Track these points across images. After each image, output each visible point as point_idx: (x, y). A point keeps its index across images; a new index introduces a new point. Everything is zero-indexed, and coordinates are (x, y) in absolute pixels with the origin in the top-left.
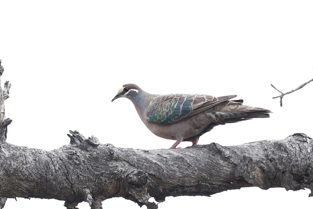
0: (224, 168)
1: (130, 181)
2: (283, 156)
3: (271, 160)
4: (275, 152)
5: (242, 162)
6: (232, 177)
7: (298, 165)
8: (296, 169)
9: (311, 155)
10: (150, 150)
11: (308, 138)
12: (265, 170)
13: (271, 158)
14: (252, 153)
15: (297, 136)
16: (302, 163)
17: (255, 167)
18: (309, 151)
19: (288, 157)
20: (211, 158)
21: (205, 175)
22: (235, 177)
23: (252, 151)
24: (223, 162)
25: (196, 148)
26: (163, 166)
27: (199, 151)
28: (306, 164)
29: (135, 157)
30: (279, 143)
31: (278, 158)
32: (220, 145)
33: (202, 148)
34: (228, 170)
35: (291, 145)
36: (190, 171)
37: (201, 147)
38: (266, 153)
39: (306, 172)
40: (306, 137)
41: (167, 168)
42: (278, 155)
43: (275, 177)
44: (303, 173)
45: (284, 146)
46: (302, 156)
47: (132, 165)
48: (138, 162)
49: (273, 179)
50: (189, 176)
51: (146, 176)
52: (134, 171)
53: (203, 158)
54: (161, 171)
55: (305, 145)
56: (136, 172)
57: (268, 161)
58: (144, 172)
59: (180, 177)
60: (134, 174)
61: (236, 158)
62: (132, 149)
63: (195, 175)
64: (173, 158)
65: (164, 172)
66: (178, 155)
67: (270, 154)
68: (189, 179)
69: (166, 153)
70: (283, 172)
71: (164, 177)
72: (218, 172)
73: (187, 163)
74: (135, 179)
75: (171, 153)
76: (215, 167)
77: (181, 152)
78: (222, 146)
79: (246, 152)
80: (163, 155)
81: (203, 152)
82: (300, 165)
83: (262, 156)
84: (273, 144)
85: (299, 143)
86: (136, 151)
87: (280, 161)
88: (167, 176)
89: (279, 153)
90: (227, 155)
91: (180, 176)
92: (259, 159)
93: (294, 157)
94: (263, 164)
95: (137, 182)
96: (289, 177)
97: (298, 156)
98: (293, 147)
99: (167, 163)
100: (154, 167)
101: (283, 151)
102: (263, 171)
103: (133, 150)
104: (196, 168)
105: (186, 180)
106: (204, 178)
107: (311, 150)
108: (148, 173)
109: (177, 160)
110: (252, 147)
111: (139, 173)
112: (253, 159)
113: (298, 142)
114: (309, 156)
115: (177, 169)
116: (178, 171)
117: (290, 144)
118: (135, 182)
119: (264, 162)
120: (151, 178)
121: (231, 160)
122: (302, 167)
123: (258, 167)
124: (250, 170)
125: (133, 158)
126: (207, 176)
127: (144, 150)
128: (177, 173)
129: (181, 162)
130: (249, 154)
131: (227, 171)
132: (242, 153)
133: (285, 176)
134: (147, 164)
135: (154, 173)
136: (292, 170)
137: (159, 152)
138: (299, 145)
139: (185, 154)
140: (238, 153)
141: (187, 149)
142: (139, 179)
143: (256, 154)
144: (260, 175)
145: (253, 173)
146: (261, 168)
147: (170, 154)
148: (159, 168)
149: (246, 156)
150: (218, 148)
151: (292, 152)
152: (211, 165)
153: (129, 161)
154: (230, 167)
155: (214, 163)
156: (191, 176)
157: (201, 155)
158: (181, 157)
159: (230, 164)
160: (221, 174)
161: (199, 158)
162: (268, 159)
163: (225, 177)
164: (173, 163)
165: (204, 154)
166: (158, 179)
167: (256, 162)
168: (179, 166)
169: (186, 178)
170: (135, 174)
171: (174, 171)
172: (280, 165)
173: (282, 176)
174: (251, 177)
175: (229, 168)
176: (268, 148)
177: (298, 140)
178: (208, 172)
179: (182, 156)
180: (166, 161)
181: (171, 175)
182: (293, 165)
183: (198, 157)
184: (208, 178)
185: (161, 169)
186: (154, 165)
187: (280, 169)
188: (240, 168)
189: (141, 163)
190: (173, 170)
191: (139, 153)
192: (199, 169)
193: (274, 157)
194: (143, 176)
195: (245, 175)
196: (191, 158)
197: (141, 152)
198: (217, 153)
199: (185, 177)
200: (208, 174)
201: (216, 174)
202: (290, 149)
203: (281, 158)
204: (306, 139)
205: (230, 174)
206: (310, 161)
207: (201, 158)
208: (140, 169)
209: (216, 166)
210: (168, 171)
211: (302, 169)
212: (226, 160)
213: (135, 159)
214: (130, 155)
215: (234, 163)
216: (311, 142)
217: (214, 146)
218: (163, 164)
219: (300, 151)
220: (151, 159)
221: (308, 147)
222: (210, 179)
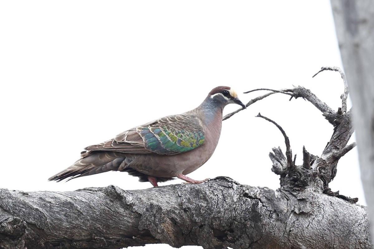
0: (125, 218)
1: (3, 230)
2: (201, 206)
3: (186, 210)
4: (191, 200)
5: (148, 211)
6: (135, 230)
7: (221, 217)
8: (218, 222)
9: (237, 205)
10: (30, 193)
11: (234, 183)
12: (178, 222)
13: (186, 207)
14: (161, 200)
15: (220, 181)
16: (226, 216)
17: (165, 219)
18: (235, 200)
19: (207, 207)
20: (109, 205)
21: (99, 226)
22: (139, 230)
23: (162, 198)
24: (123, 210)
25: (90, 191)
26: (46, 214)
27: (93, 195)
28: (231, 216)
29: (10, 200)
30: (196, 188)
31: (195, 207)
32: (120, 189)
33: (98, 191)
34: (130, 221)
35: (213, 192)
36: (81, 221)
37: (96, 190)
38: (179, 200)
39: (230, 226)
40: (232, 181)
41: (51, 216)
42: (194, 204)
43: (190, 232)
44: (227, 228)
45: (203, 192)
46: (226, 207)
47: (5, 211)
48: (14, 207)
49: (187, 234)
50: (79, 228)
51: (24, 225)
52: (9, 218)
53: (98, 204)
54: (43, 219)
55: (230, 193)
56: (11, 219)
57: (181, 210)
58: (21, 220)
59: (68, 228)
60: (8, 222)
61: (141, 206)
62: (7, 190)
63: (87, 226)
64: (59, 204)
65: (48, 221)
66: (66, 200)
67: (184, 202)
68: (79, 231)
69: (50, 196)
70: (201, 226)
71: (46, 227)
72: (117, 223)
73: (78, 210)
74: (9, 228)
75: (57, 197)
76: (114, 217)
77: (70, 196)
78: (123, 190)
79: (153, 198)
80: (46, 199)
81: (99, 196)
82: (223, 217)
83: (174, 204)
84: (189, 190)
85: (222, 190)
86: (12, 193)
87: (197, 211)
88: (50, 227)
89: (195, 201)
90: (129, 202)
91: (67, 226)
92: (170, 208)
93: (216, 207)
94: (176, 214)
95: (12, 232)
96: (208, 233)
97: (221, 206)
98: (214, 194)
99: (51, 209)
100: (34, 214)
101: (201, 199)
102: (175, 224)
103: (8, 192)
104: (89, 218)
105: (75, 232)
106: (98, 231)
107: (237, 199)
108: (27, 222)
109: (64, 206)
110: (161, 192)
111: (15, 221)
112: (162, 208)
113: (222, 188)
114: (235, 206)
115: (64, 217)
116: (65, 220)
117: (210, 190)
118: (9, 232)
119: (177, 212)
120: (30, 228)
121: (135, 209)
122: (226, 220)
123: (169, 218)
124: (159, 222)
125: (7, 201)
126: (102, 228)
127: (22, 192)
128: (64, 223)
129: (69, 208)
130: (158, 202)
131: (128, 222)
132: (149, 200)
133: (203, 231)
134: (26, 210)
135: (34, 221)
136: (212, 224)
137: (41, 195)
138: (222, 191)
139: (74, 199)
140: (144, 199)
141: (78, 192)
142: (14, 228)
143: (167, 202)
144: (170, 228)
145: (161, 226)
146: (172, 219)
147: (55, 198)
148: (41, 216)
149: (154, 204)
150: (118, 192)
151: (214, 201)
152: (108, 214)
153: (2, 206)
154: (132, 217)
155: (112, 212)
156: (82, 227)
157: (95, 200)
158: (70, 203)
159: (133, 214)
160: (121, 226)
161: (94, 204)
162: (182, 208)
163: (125, 230)
164: (59, 209)
165: (99, 199)
166: (39, 229)
167: (166, 212)
168: (66, 213)
169: (76, 229)
170: (10, 223)
171: (60, 220)
172: (197, 216)
173: (199, 232)
174: (159, 231)
175: (131, 219)
176: (182, 194)
177: (222, 185)
178: (104, 222)
179: (71, 201)
180: (50, 207)
181: (56, 225)
182: (214, 218)
183: (91, 203)
184: (103, 231)
185: (43, 216)
186: (35, 212)
187: (197, 221)
188: (145, 219)
189: (17, 208)
190: (58, 219)
191: (16, 196)
192: (93, 219)
193: (190, 206)
194: (19, 225)
195: (152, 228)
196: (83, 204)
197: (19, 194)
198: (116, 198)
199: (74, 228)
200: (104, 226)
201: (114, 226)
202: (211, 196)
203: (198, 208)
204: (231, 184)
205: (132, 226)
206: (237, 212)
207: (95, 205)
208: (16, 216)
209: (115, 215)
210: (52, 220)
211: (226, 222)
212: (128, 208)
213: (11, 203)
214: (4, 198)
215: (137, 213)
216: (239, 189)
217: (113, 190)
218: (46, 210)
219: (223, 199)
220: (31, 204)
221: (234, 195)
222: (106, 231)
